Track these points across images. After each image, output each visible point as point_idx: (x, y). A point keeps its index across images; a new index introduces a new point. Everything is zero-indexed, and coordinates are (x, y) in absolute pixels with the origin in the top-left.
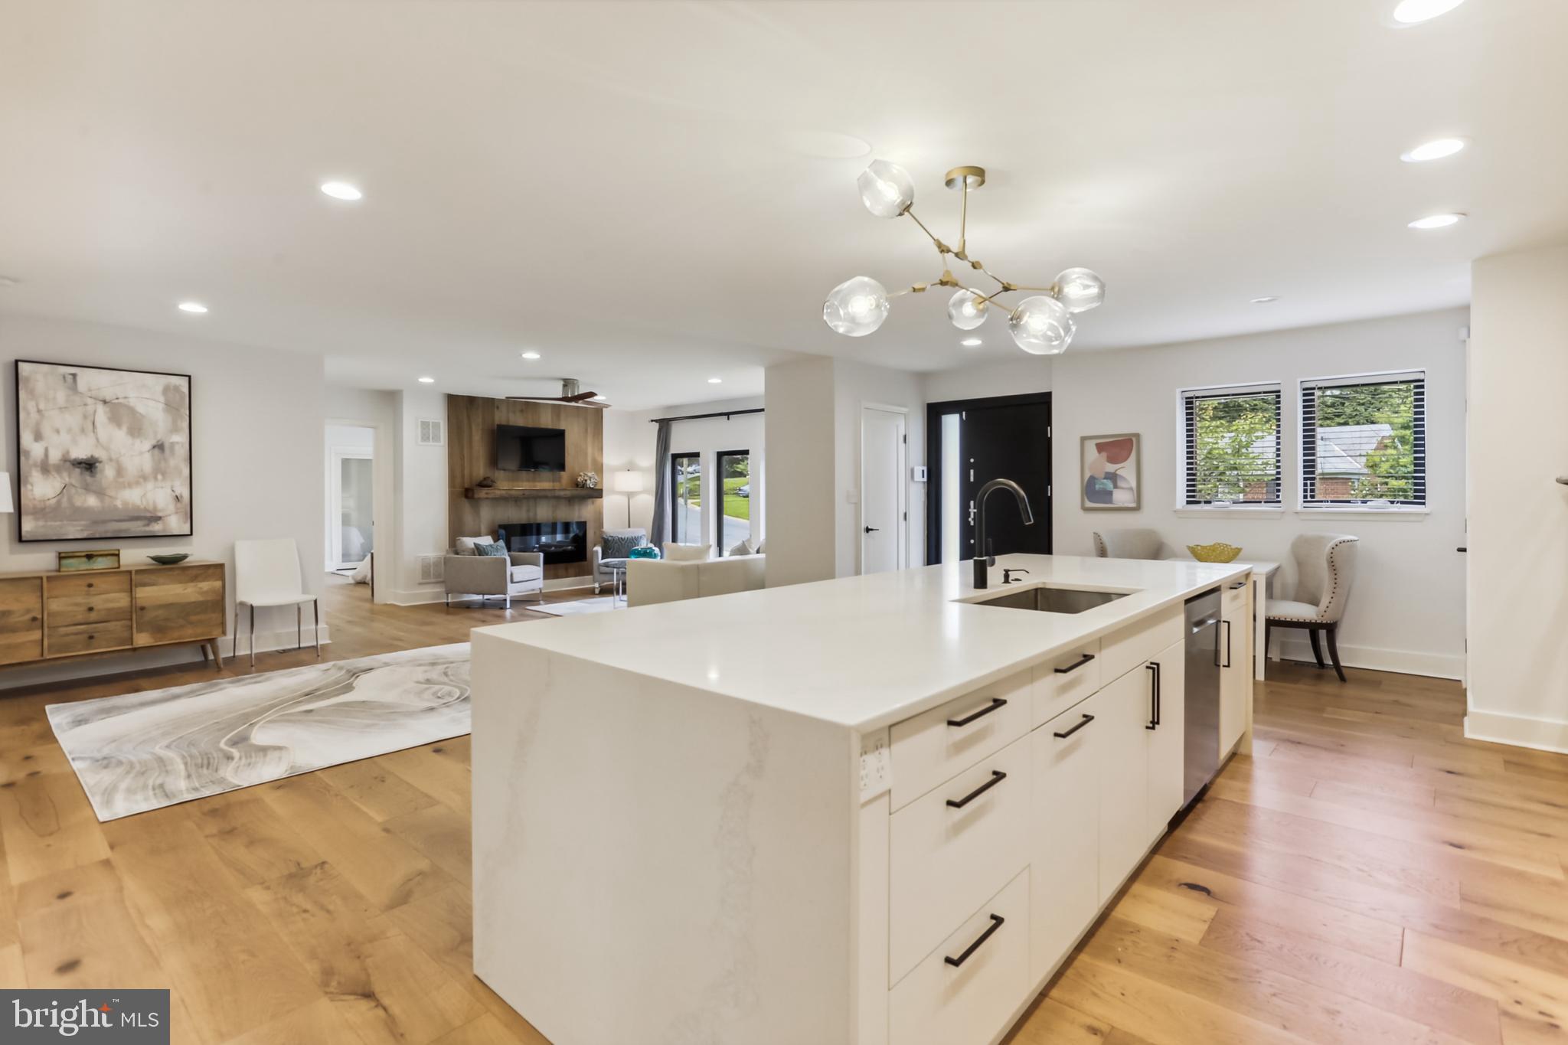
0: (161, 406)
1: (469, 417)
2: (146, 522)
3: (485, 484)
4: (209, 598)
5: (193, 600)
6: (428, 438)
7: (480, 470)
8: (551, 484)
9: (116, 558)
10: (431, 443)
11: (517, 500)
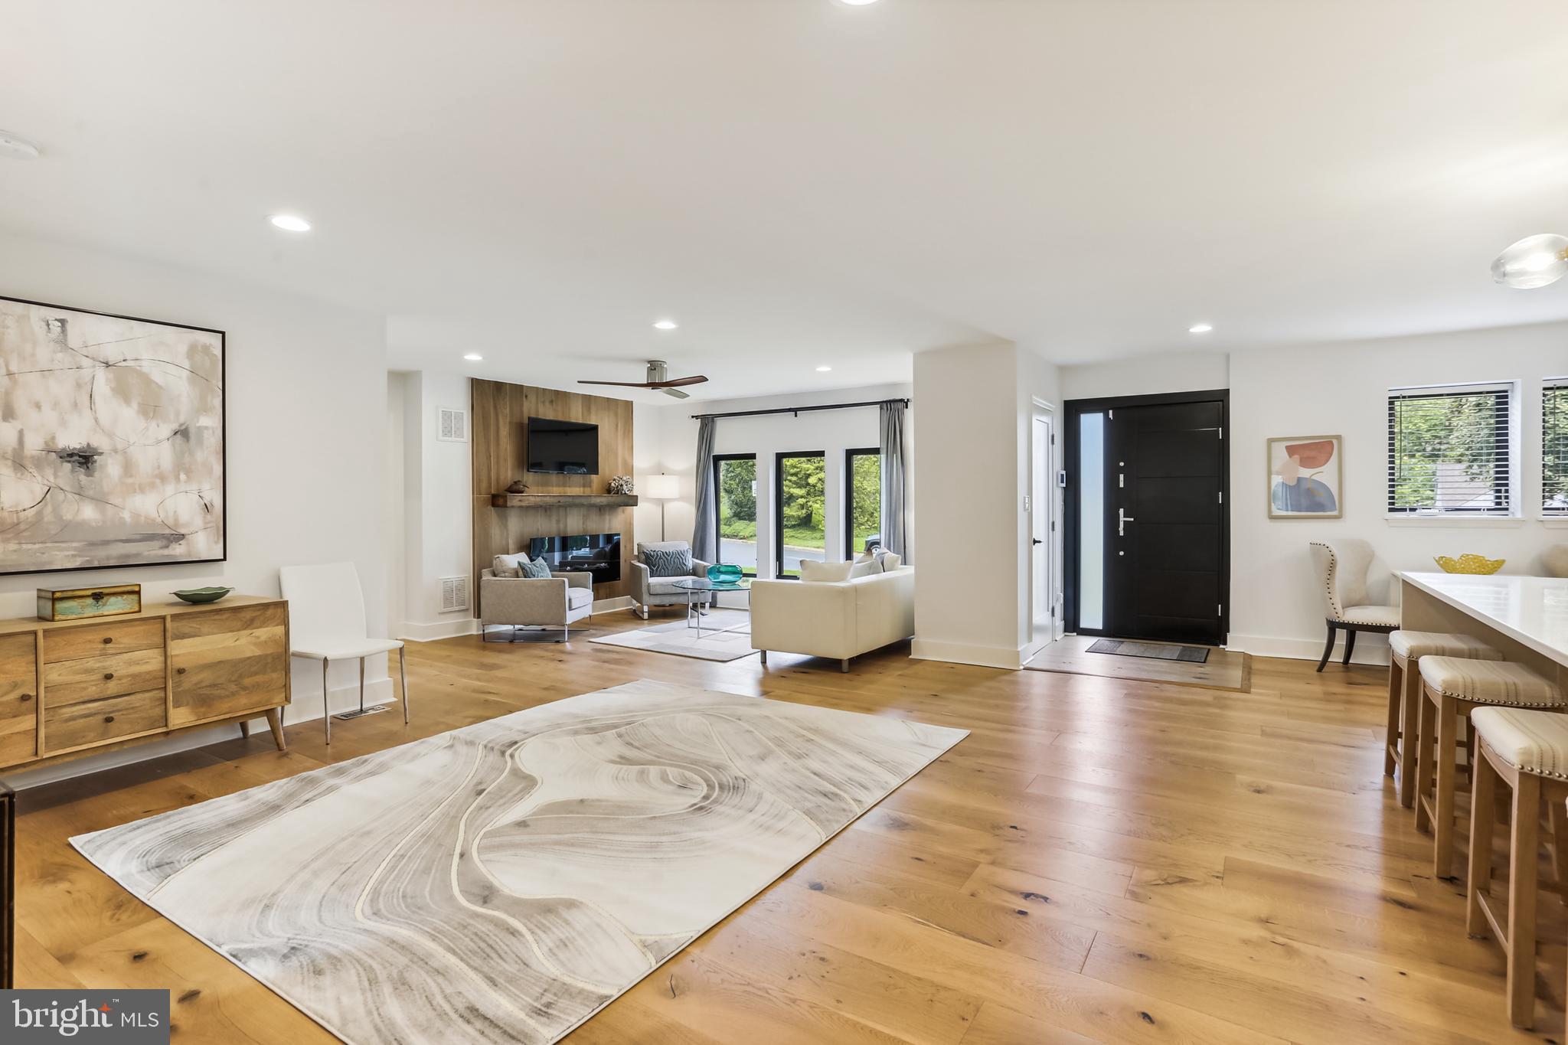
0: (185, 374)
1: (495, 407)
2: (164, 543)
3: (515, 488)
4: (269, 651)
5: (248, 654)
6: (450, 432)
7: (508, 472)
8: (582, 489)
9: (135, 597)
10: (453, 439)
11: (545, 509)
